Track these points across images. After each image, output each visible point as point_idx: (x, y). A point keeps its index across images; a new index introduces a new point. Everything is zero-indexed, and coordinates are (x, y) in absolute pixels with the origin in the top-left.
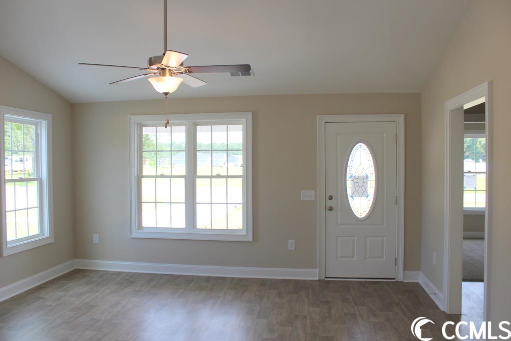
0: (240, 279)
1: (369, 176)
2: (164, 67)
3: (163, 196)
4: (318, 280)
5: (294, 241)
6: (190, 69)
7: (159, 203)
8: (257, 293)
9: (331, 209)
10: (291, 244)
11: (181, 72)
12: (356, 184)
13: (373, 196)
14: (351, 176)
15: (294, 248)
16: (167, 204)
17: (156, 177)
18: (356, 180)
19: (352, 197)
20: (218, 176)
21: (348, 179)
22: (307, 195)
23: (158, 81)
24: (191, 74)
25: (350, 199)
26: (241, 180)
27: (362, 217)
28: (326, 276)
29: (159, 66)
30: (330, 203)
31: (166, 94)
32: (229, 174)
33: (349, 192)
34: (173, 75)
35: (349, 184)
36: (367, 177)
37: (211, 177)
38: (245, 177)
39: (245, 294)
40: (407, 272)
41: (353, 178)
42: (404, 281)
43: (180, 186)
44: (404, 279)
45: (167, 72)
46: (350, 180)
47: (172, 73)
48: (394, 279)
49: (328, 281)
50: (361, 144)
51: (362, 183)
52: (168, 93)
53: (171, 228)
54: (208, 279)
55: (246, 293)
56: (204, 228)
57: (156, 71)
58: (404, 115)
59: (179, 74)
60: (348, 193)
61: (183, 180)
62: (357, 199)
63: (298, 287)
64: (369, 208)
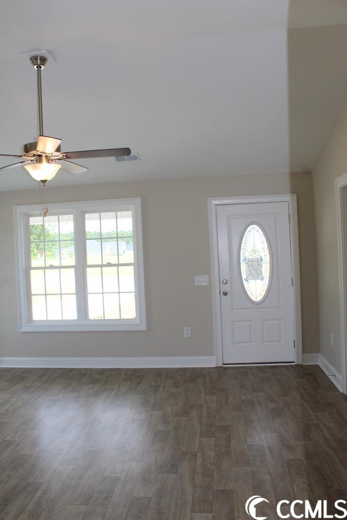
0: (135, 370)
1: (263, 258)
2: (40, 154)
3: (53, 288)
4: (216, 368)
5: (189, 328)
6: (68, 155)
7: (48, 295)
8: (152, 384)
9: (225, 294)
10: (187, 332)
11: (58, 158)
12: (251, 267)
13: (268, 278)
14: (245, 259)
15: (189, 336)
16: (58, 296)
17: (44, 268)
18: (250, 263)
19: (247, 280)
20: (109, 265)
21: (241, 262)
22: (201, 281)
23: (34, 168)
24: (70, 160)
25: (245, 282)
26: (132, 268)
27: (258, 300)
28: (224, 363)
29: (34, 152)
30: (225, 288)
31: (44, 181)
32: (120, 263)
33: (244, 275)
34: (50, 161)
35: (243, 267)
36: (262, 260)
37: (102, 266)
38: (136, 265)
39: (140, 386)
40: (305, 355)
41: (247, 261)
42: (304, 364)
43: (69, 277)
44: (303, 362)
45: (44, 158)
46: (244, 263)
47: (49, 160)
48: (294, 362)
49: (226, 368)
50: (254, 226)
51: (257, 266)
52: (46, 181)
53: (62, 320)
54: (102, 372)
55: (141, 384)
56: (96, 319)
57: (33, 158)
58: (295, 194)
59: (57, 161)
60: (243, 277)
61: (73, 270)
62: (252, 282)
63: (195, 375)
64: (265, 291)
